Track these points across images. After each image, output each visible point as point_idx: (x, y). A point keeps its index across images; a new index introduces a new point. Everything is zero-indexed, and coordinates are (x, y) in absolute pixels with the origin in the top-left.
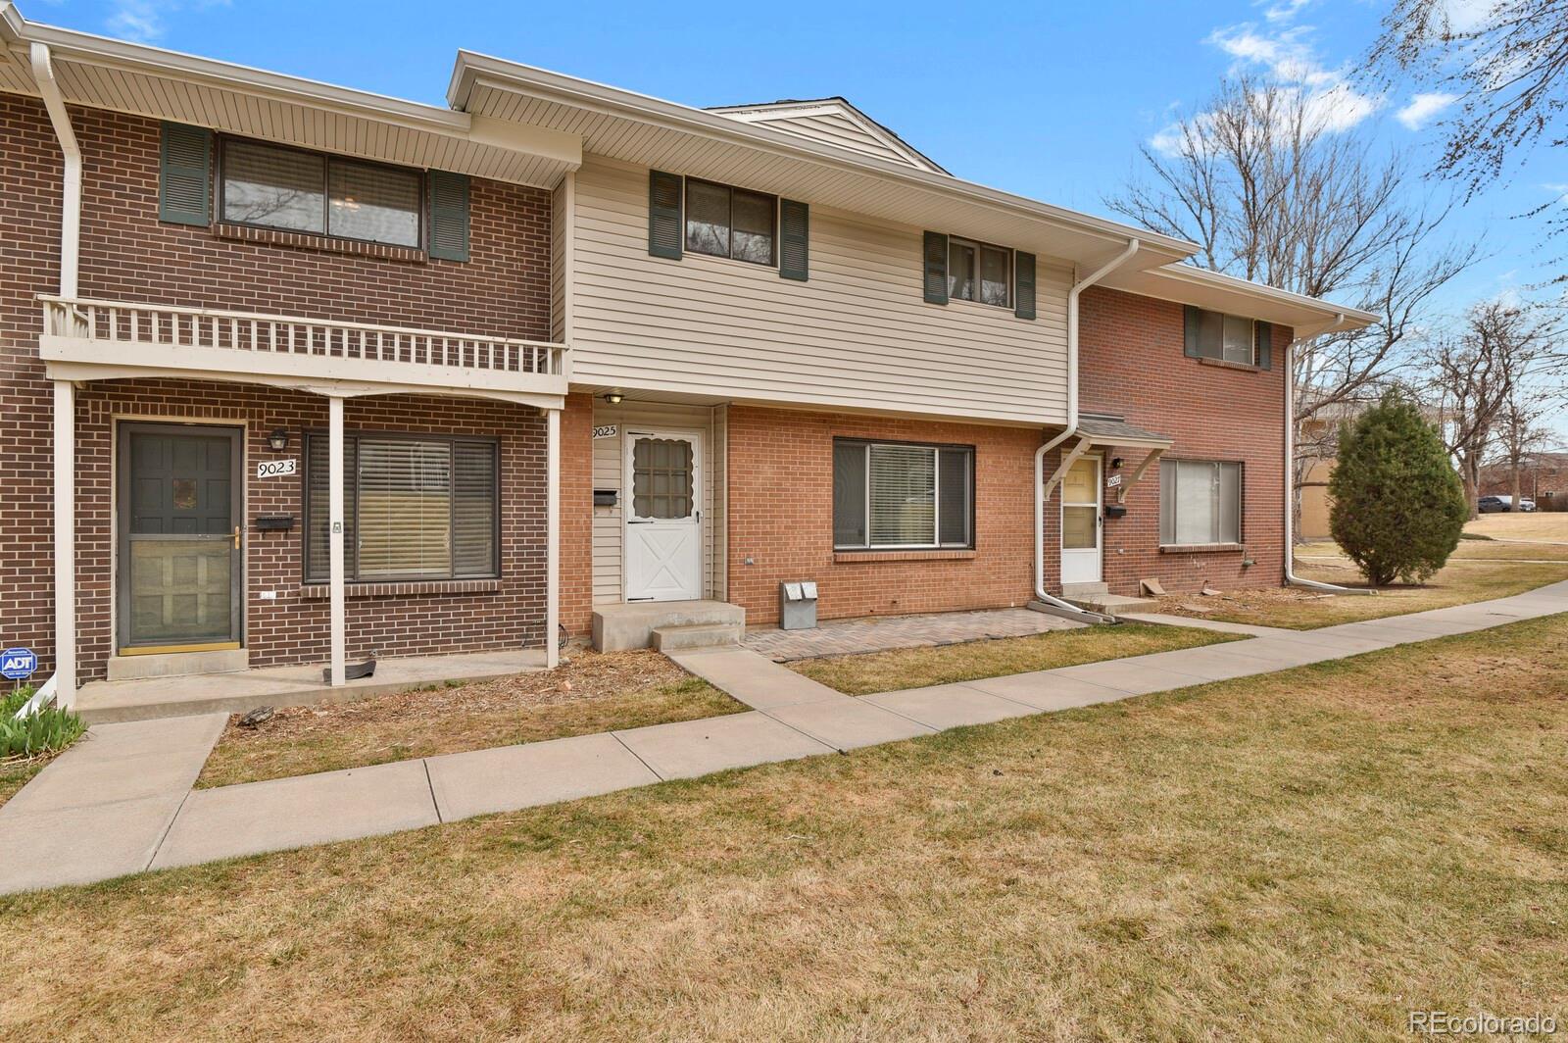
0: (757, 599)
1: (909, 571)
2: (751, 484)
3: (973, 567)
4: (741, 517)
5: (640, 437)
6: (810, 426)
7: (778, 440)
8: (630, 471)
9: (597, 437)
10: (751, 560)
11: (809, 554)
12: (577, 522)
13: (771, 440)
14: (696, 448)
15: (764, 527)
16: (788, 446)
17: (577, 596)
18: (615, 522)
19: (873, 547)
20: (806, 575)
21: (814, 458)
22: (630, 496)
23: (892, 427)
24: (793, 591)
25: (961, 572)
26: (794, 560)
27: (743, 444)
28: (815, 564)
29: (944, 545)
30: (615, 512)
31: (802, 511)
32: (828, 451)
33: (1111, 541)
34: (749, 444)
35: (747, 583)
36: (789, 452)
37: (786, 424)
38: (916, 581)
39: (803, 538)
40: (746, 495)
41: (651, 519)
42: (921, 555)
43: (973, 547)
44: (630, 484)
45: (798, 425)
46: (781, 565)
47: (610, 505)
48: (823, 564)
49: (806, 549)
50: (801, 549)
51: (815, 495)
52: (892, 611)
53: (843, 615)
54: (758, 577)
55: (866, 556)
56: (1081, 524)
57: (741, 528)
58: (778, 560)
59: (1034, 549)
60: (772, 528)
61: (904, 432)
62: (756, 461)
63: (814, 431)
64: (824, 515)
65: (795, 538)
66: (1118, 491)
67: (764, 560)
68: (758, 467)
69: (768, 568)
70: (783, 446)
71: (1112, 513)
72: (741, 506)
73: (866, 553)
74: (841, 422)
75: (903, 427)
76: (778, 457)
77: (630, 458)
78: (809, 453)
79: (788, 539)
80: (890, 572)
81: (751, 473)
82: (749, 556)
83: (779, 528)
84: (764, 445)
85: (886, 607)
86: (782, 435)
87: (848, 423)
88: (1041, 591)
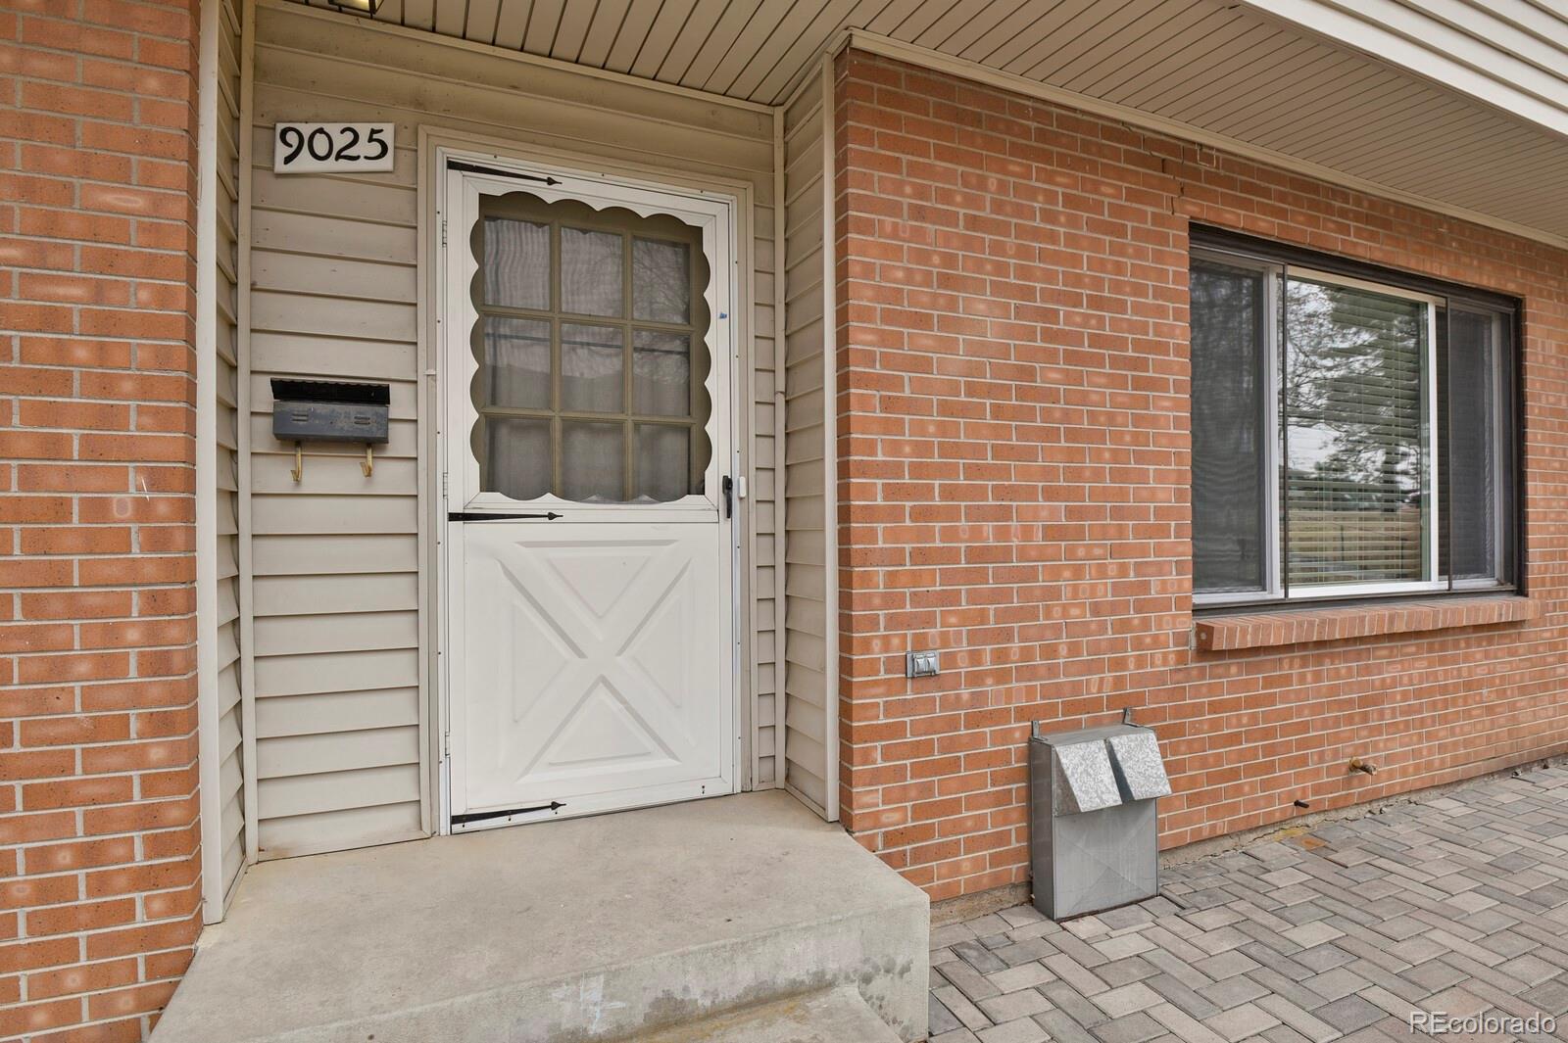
0: (953, 806)
2: (923, 365)
3: (1522, 645)
4: (891, 492)
5: (498, 187)
6: (1121, 174)
7: (1019, 210)
8: (459, 316)
9: (305, 163)
10: (929, 660)
11: (1124, 626)
13: (998, 207)
14: (718, 250)
15: (976, 534)
16: (1053, 237)
17: (99, 885)
18: (395, 515)
19: (1297, 593)
20: (1112, 702)
21: (1139, 290)
22: (460, 416)
23: (1343, 213)
24: (1087, 774)
26: (1074, 650)
27: (894, 209)
28: (1140, 662)
29: (1452, 586)
30: (389, 474)
31: (1098, 475)
32: (1173, 274)
34: (919, 213)
35: (917, 749)
36: (1056, 257)
37: (1046, 157)
38: (1405, 696)
39: (1102, 572)
40: (910, 406)
41: (548, 502)
43: (1522, 590)
44: (460, 366)
45: (1077, 164)
46: (1031, 673)
47: (372, 443)
48: (1163, 661)
49: (1114, 608)
50: (1096, 609)
51: (1138, 420)
52: (1350, 795)
53: (1222, 825)
54: (952, 723)
55: (1276, 629)
57: (892, 535)
58: (1027, 655)
60: (1003, 533)
61: (1373, 237)
62: (946, 281)
63: (1132, 195)
65: (1078, 572)
67: (975, 657)
68: (952, 303)
69: (989, 687)
70: (1036, 234)
72: (895, 448)
73: (1265, 618)
74: (1212, 178)
75: (1368, 219)
76: (1024, 272)
77: (458, 266)
78: (1119, 268)
79: (1055, 573)
80: (1341, 670)
81: (921, 321)
82: (921, 644)
83: (1027, 533)
84: (973, 222)
85: (1332, 787)
86: (1032, 192)
87: (1229, 183)
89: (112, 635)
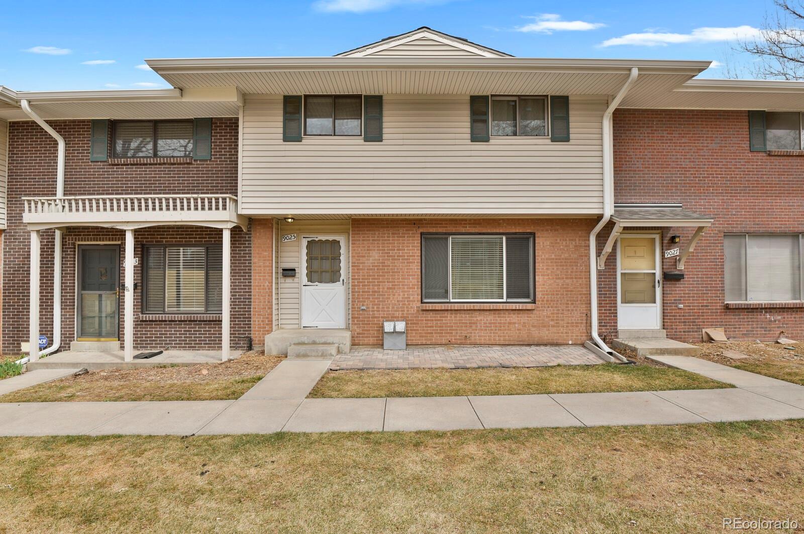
0: (369, 330)
1: (479, 317)
2: (364, 263)
3: (533, 315)
4: (358, 282)
5: (310, 239)
6: (404, 227)
7: (382, 237)
8: (305, 258)
9: (286, 240)
10: (364, 308)
11: (404, 304)
12: (264, 286)
13: (378, 237)
14: (342, 244)
15: (373, 288)
16: (389, 240)
17: (263, 324)
18: (296, 285)
19: (453, 301)
20: (401, 317)
21: (407, 247)
22: (305, 271)
23: (464, 224)
24: (388, 327)
25: (524, 318)
26: (393, 308)
27: (359, 240)
28: (408, 311)
29: (508, 300)
30: (296, 280)
31: (399, 279)
32: (417, 243)
33: (670, 298)
34: (363, 240)
35: (362, 321)
36: (390, 243)
37: (388, 227)
38: (485, 323)
39: (399, 295)
40: (362, 269)
41: (317, 283)
42: (492, 306)
43: (534, 302)
44: (305, 265)
45: (395, 227)
46: (384, 311)
47: (294, 276)
48: (413, 311)
49: (402, 301)
50: (398, 301)
51: (407, 269)
52: (465, 342)
53: (429, 342)
54: (369, 318)
55: (449, 306)
56: (643, 285)
57: (358, 289)
58: (383, 308)
59: (589, 303)
60: (379, 288)
61: (474, 227)
62: (368, 250)
63: (406, 230)
64: (414, 280)
65: (394, 295)
66: (675, 261)
67: (373, 308)
68: (369, 253)
69: (376, 313)
70: (385, 240)
71: (671, 277)
72: (359, 276)
73: (446, 305)
74: (426, 224)
76: (383, 247)
77: (305, 251)
78: (403, 243)
79: (389, 295)
80: (466, 317)
81: (364, 256)
82: (363, 305)
83: (383, 288)
84: (373, 240)
85: (460, 340)
86: (385, 234)
87: (432, 224)
88: (595, 335)
89: (265, 299)
